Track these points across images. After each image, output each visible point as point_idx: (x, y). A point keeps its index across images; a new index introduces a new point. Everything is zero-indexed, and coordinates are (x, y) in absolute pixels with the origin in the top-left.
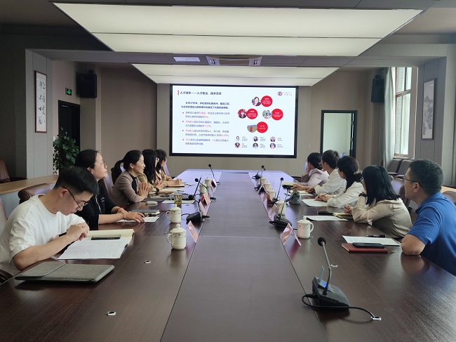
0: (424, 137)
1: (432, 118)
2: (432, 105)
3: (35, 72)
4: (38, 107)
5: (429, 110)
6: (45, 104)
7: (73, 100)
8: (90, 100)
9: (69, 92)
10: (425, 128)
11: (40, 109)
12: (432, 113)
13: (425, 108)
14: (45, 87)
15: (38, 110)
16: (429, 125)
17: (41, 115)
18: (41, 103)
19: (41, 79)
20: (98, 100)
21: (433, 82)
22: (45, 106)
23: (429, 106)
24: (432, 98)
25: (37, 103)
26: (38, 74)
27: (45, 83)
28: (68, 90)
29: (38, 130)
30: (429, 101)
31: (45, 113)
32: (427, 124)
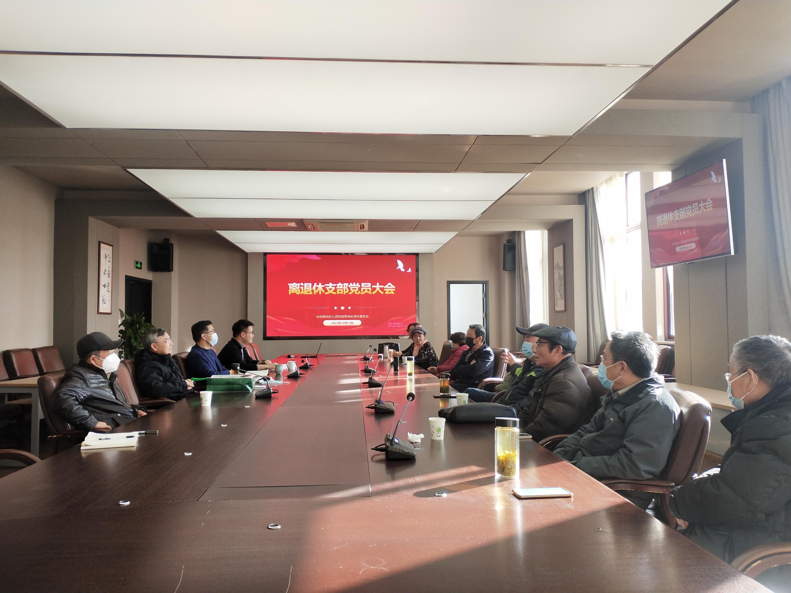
0: (557, 309)
1: (563, 287)
2: (562, 272)
3: (99, 243)
4: (102, 283)
5: (559, 278)
6: (110, 280)
7: (145, 274)
8: (164, 275)
9: (139, 266)
10: (557, 299)
11: (104, 286)
12: (563, 282)
13: (556, 276)
14: (111, 259)
15: (102, 288)
16: (561, 295)
17: (105, 293)
18: (105, 279)
19: (106, 250)
20: (175, 275)
21: (561, 247)
22: (110, 283)
23: (559, 274)
24: (561, 264)
25: (101, 279)
26: (102, 245)
27: (111, 255)
28: (137, 263)
29: (101, 311)
30: (559, 268)
31: (110, 290)
32: (559, 294)
